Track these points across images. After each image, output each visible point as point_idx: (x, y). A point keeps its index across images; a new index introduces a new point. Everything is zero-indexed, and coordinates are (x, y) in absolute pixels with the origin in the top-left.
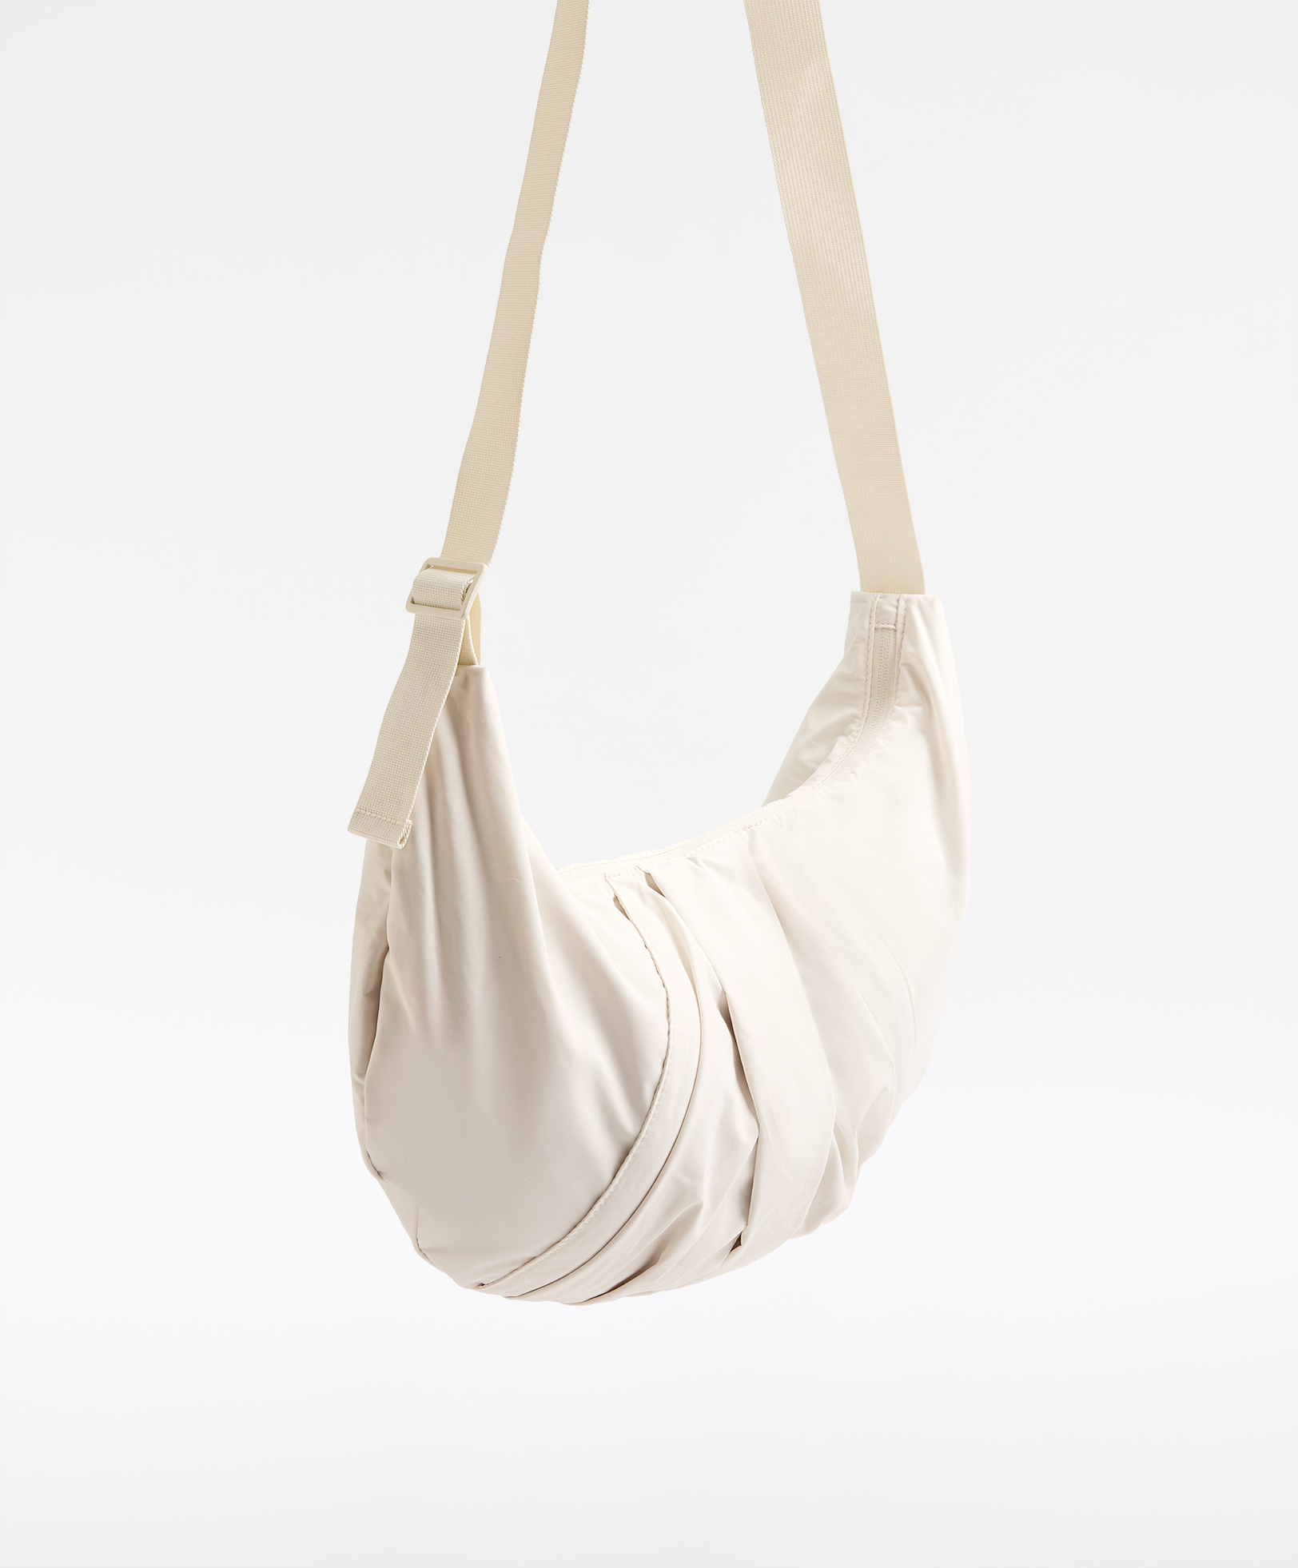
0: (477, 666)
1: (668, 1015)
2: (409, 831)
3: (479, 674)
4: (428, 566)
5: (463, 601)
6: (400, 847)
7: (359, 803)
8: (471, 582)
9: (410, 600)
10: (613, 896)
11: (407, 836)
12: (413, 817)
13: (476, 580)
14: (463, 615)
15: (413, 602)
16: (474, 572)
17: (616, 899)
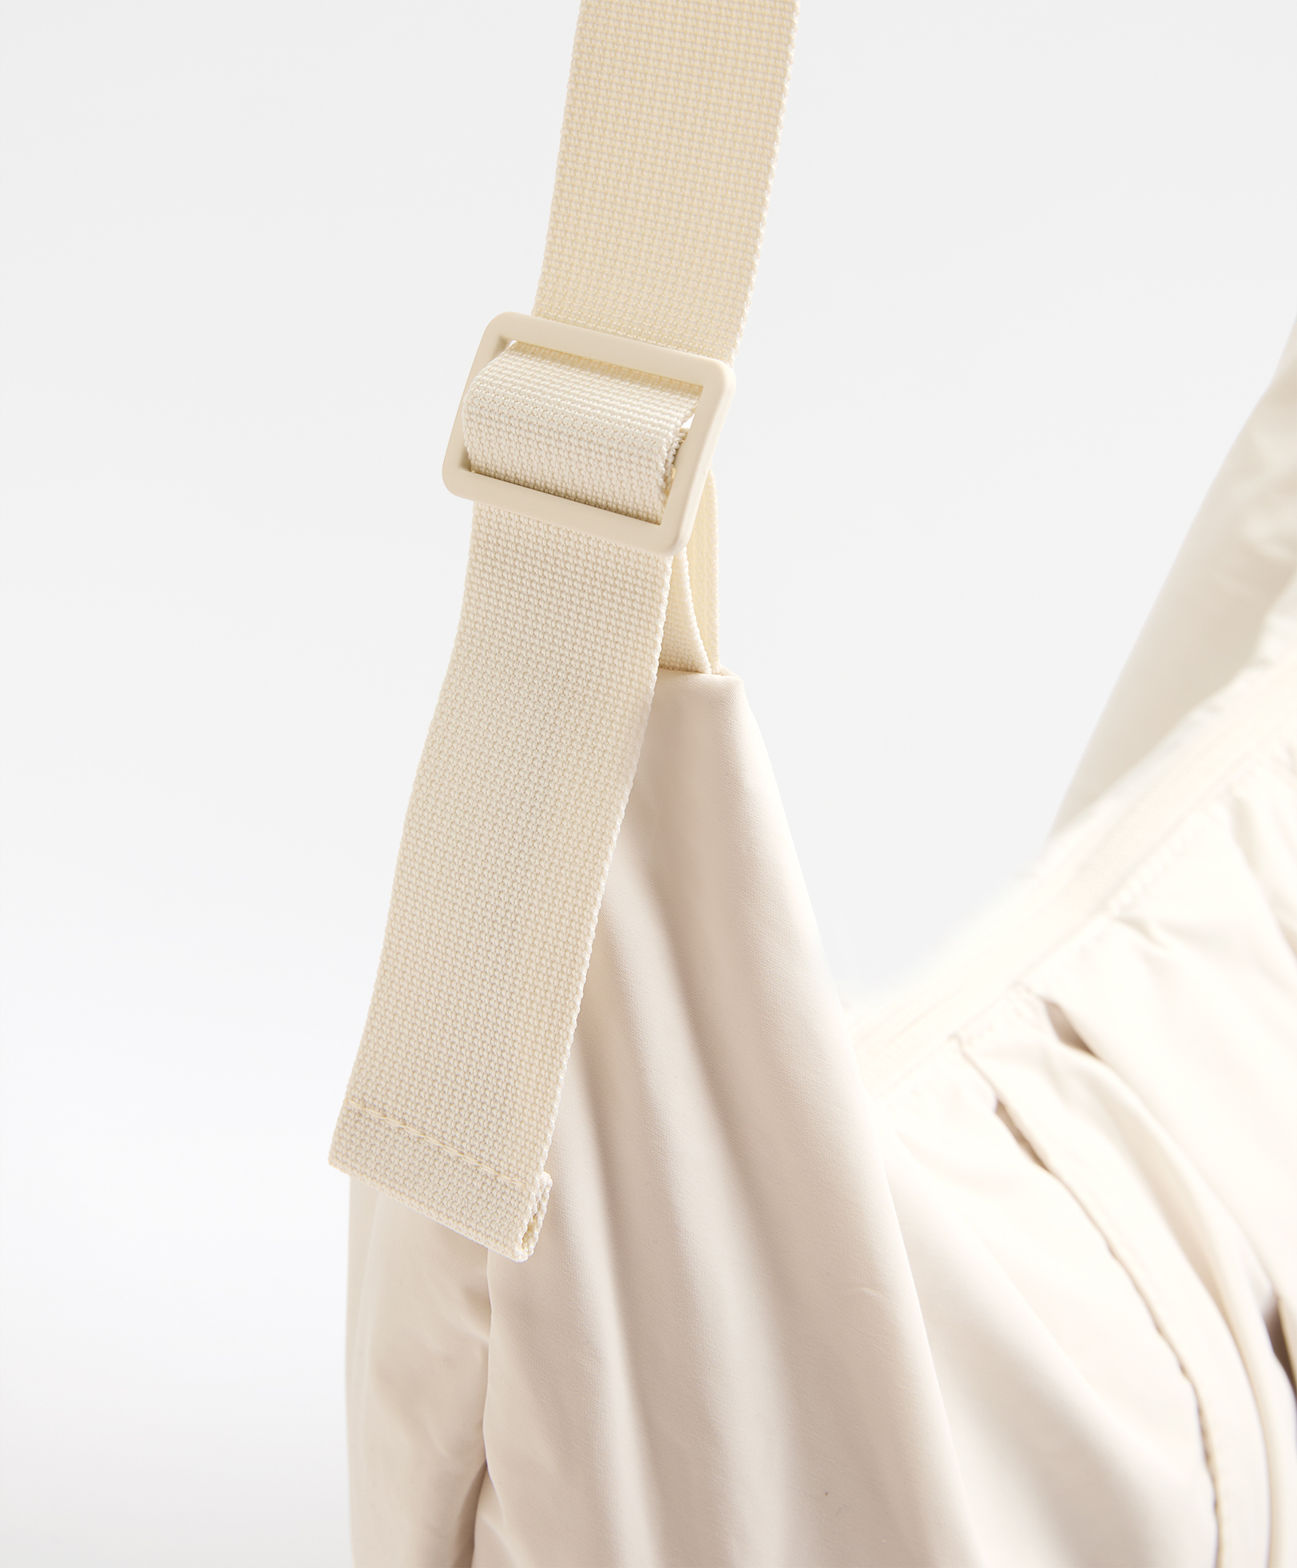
0: (707, 676)
1: (1207, 1456)
2: (545, 1204)
3: (718, 704)
4: (503, 344)
5: (666, 491)
6: (522, 1254)
7: (354, 1085)
8: (687, 425)
9: (457, 458)
10: (992, 1104)
11: (541, 1218)
12: (553, 1166)
13: (704, 422)
14: (674, 543)
15: (467, 465)
16: (693, 390)
17: (1001, 1109)
